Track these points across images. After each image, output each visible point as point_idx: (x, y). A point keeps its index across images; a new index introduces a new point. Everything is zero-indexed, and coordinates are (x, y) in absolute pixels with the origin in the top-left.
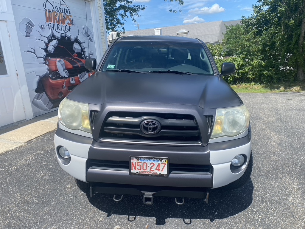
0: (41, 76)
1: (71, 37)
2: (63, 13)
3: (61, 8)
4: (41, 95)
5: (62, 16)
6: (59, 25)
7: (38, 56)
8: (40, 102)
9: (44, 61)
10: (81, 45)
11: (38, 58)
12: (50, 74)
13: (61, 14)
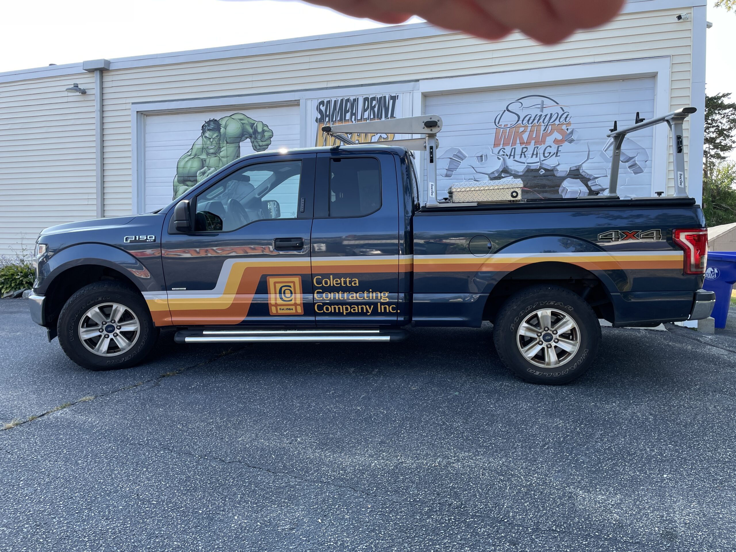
1: (558, 168)
2: (542, 124)
3: (541, 115)
5: (538, 131)
6: (527, 148)
10: (590, 183)
13: (540, 126)
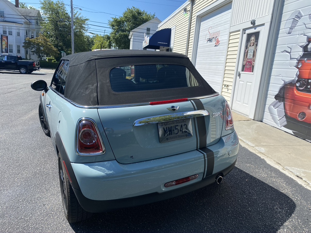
0: (286, 82)
4: (279, 103)
7: (292, 57)
8: (275, 111)
9: (297, 63)
11: (291, 59)
12: (298, 81)
